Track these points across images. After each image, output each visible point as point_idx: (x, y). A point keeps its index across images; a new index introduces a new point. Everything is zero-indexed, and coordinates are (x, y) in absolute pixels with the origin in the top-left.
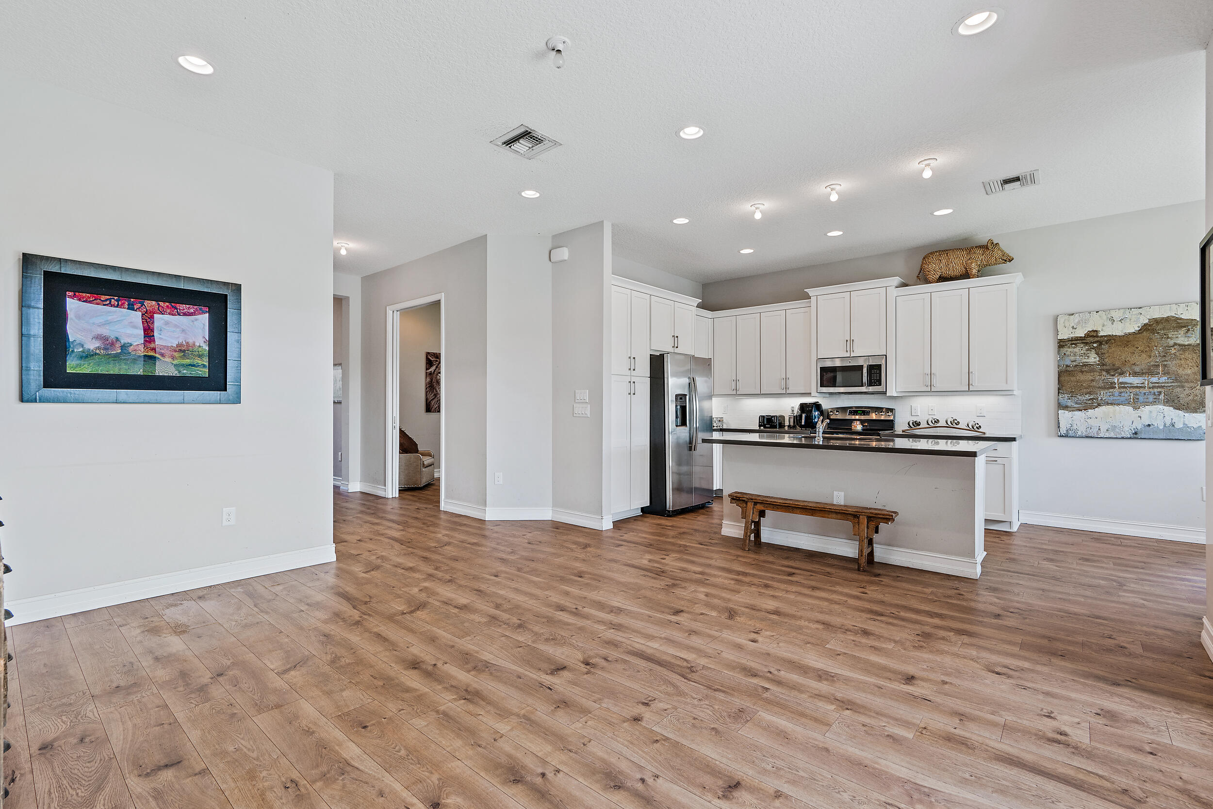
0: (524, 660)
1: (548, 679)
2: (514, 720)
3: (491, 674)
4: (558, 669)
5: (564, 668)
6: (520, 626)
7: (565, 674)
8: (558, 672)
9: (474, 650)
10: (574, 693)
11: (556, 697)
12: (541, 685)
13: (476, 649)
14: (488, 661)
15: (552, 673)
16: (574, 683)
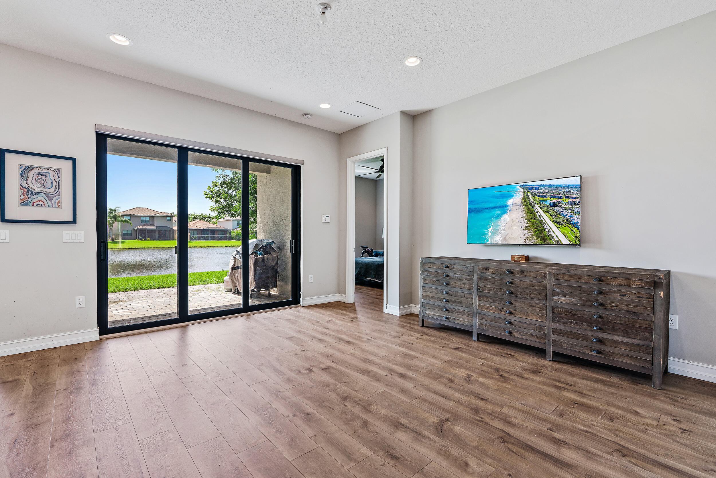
0: (344, 374)
1: (333, 365)
2: (349, 353)
3: (360, 369)
4: (327, 369)
5: (323, 369)
6: (345, 399)
7: (323, 366)
8: (327, 367)
9: (373, 382)
10: (323, 359)
11: (331, 358)
12: (336, 363)
13: (372, 383)
14: (363, 375)
15: (330, 367)
16: (321, 363)
